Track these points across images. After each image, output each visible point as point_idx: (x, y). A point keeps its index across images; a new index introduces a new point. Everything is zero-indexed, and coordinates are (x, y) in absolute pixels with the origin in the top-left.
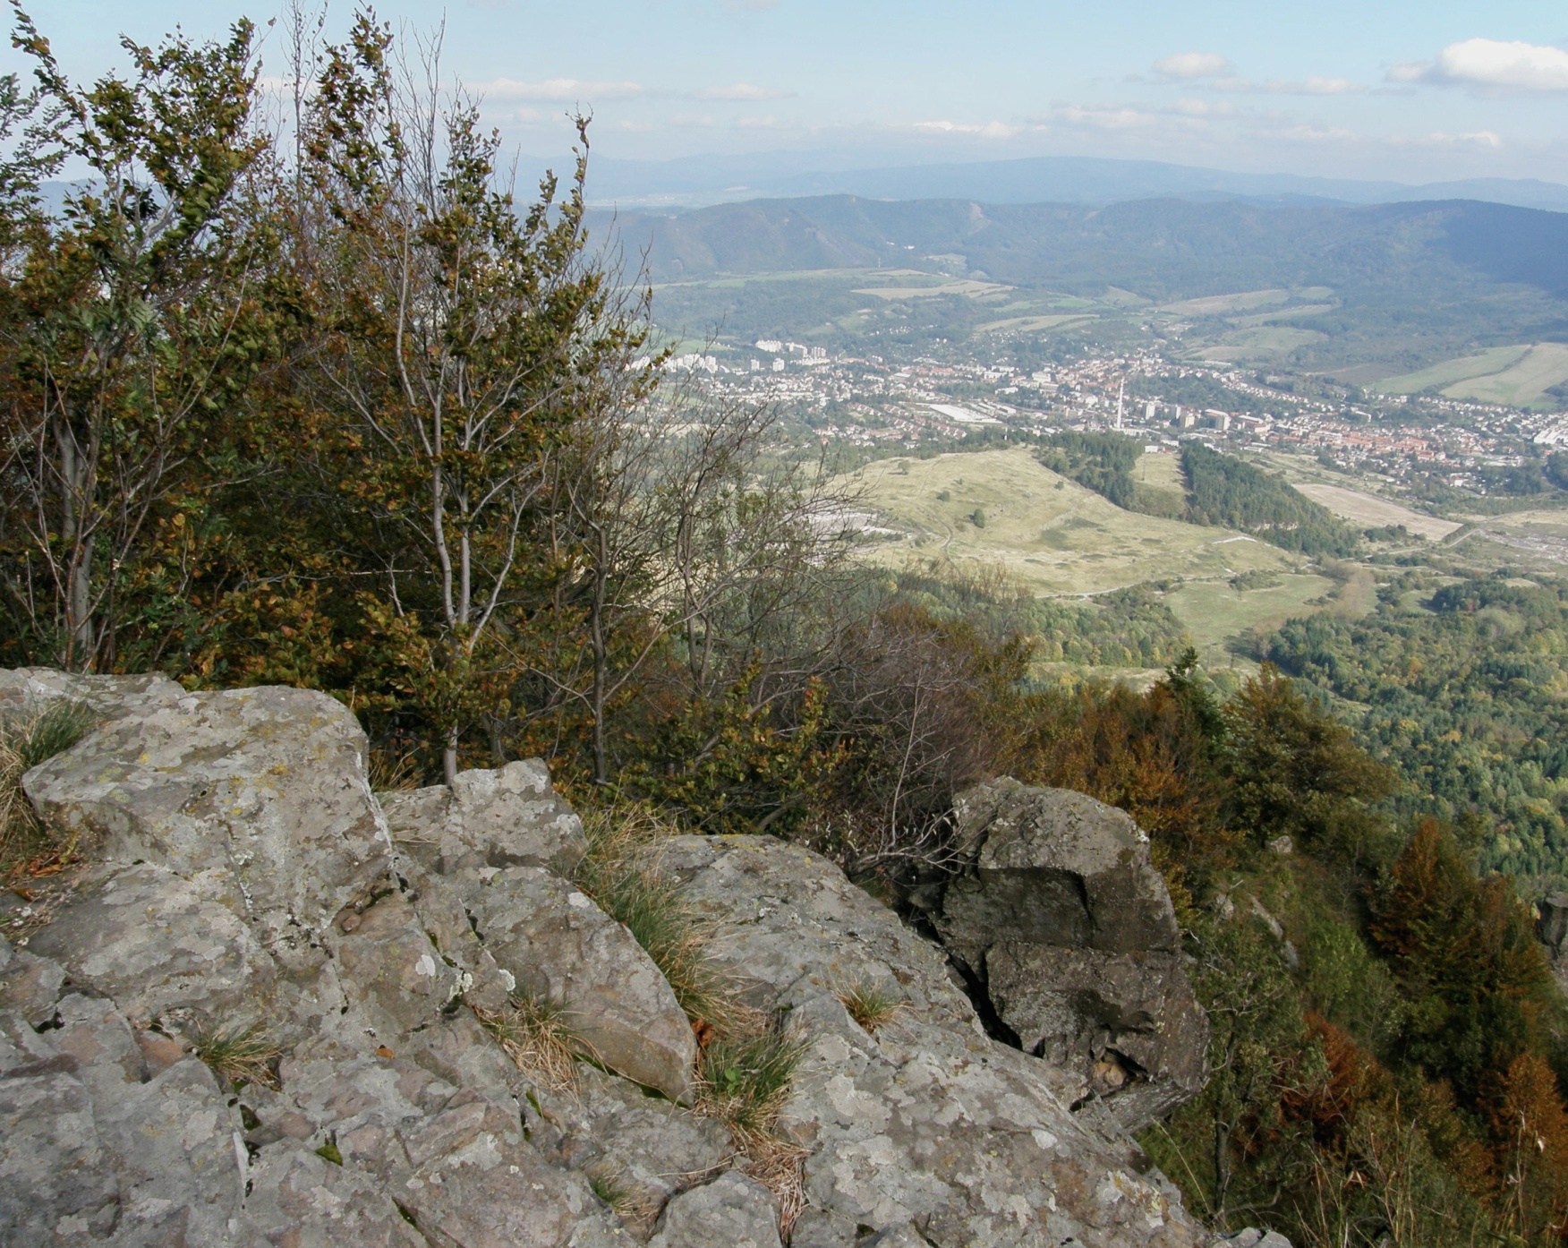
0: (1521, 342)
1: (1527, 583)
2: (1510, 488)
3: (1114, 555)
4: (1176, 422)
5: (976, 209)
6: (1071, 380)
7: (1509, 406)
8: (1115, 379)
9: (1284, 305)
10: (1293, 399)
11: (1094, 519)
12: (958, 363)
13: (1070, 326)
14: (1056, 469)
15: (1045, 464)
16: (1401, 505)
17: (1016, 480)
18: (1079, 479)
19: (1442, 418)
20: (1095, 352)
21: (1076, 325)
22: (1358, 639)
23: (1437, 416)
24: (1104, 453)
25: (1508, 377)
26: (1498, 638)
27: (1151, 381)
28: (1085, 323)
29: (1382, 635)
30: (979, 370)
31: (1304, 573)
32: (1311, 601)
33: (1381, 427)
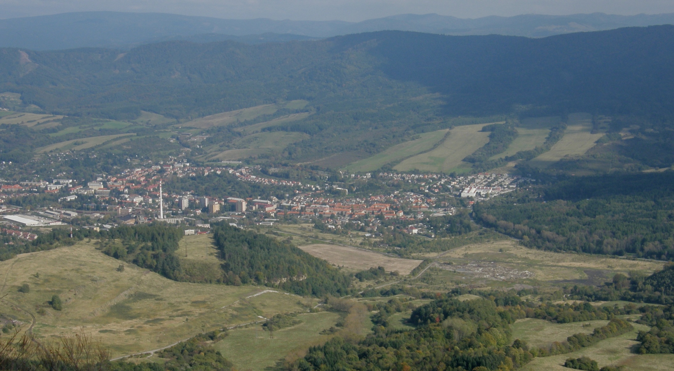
0: (442, 128)
1: (473, 297)
2: (450, 231)
3: (171, 317)
4: (206, 210)
5: (25, 56)
6: (120, 185)
7: (441, 173)
8: (155, 181)
9: (275, 115)
10: (290, 184)
11: (152, 291)
12: (24, 179)
13: (114, 144)
14: (116, 256)
15: (107, 253)
16: (378, 252)
17: (84, 269)
18: (135, 262)
19: (397, 186)
20: (136, 162)
21: (118, 143)
22: (363, 355)
23: (393, 185)
24: (153, 239)
25: (437, 153)
26: (461, 340)
27: (182, 180)
28: (128, 140)
29: (379, 349)
30: (42, 184)
31: (317, 311)
32: (324, 331)
33: (356, 197)
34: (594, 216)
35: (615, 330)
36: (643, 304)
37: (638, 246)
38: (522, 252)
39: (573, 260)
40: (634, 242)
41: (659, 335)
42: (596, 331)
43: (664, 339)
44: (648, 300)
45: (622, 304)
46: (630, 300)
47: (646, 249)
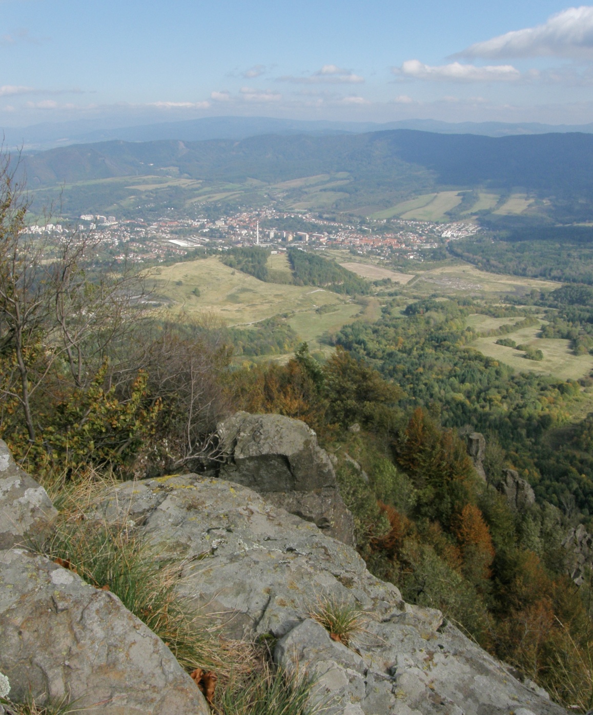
0: (433, 192)
1: (445, 300)
2: (433, 258)
3: (262, 304)
4: (284, 239)
5: (182, 145)
6: (234, 223)
7: (430, 221)
8: (254, 221)
9: (328, 182)
10: (336, 224)
11: (251, 288)
12: (180, 219)
13: (231, 198)
14: (231, 266)
15: (226, 264)
16: (388, 269)
17: (212, 273)
18: (242, 270)
19: (402, 229)
20: (244, 209)
21: (233, 197)
22: (375, 331)
23: (400, 228)
24: (252, 256)
25: (428, 208)
26: (435, 325)
27: (271, 221)
28: (237, 196)
29: (385, 328)
30: (190, 222)
31: (349, 303)
32: (352, 316)
33: (376, 235)
34: (523, 253)
35: (528, 323)
36: (547, 308)
37: (547, 272)
38: (477, 273)
39: (507, 280)
40: (545, 270)
41: (554, 327)
42: (517, 324)
43: (557, 330)
44: (550, 306)
45: (534, 308)
46: (539, 305)
47: (552, 274)
